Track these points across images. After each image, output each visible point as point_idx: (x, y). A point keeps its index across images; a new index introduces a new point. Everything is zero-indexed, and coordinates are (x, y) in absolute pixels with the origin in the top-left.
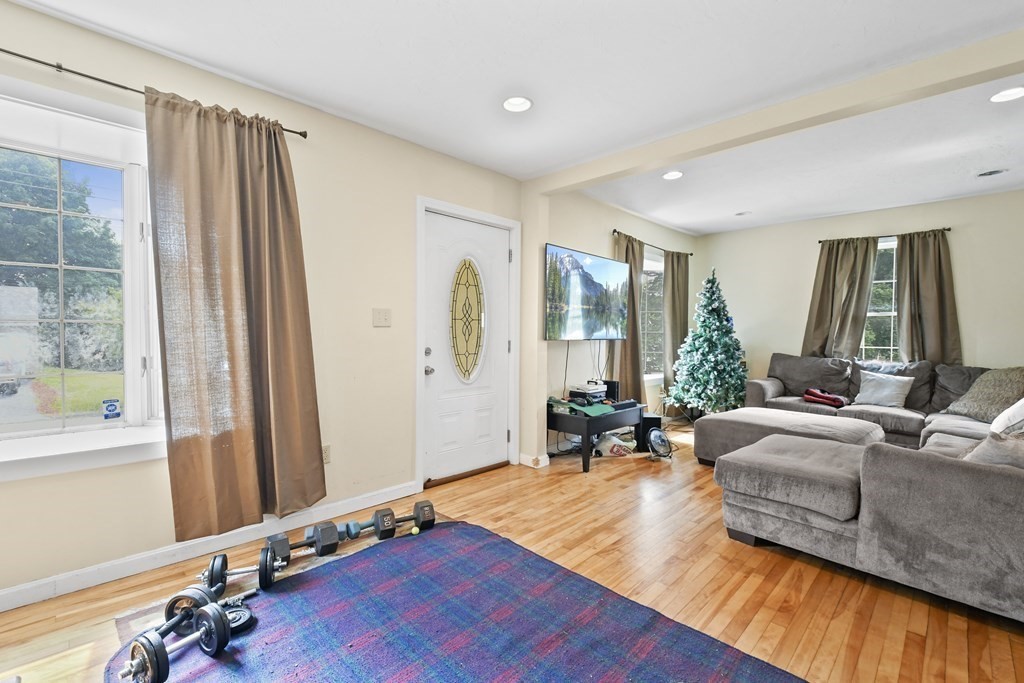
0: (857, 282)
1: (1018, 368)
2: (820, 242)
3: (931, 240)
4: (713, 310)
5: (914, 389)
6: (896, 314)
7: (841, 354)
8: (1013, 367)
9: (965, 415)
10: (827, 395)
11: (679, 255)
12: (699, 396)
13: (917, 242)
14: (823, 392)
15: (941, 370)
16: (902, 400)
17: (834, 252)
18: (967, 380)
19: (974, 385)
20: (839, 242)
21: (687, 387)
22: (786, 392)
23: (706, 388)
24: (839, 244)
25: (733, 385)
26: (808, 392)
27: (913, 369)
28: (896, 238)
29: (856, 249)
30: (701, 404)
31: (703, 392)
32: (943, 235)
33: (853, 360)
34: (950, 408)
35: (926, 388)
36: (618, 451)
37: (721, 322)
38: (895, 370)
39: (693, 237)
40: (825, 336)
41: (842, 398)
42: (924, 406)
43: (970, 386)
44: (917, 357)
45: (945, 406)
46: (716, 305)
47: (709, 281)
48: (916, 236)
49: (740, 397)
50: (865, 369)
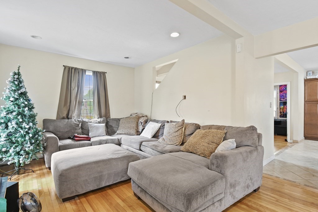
3: (102, 75)
6: (92, 100)
15: (110, 120)
16: (105, 133)
17: (70, 72)
18: (117, 123)
19: (120, 124)
20: (72, 68)
27: (103, 121)
28: (91, 72)
29: (79, 73)
32: (105, 74)
33: (82, 120)
38: (97, 122)
40: (68, 109)
44: (99, 116)
48: (98, 73)
50: (88, 122)
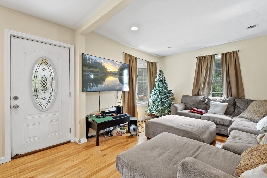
0: (209, 70)
1: (265, 100)
2: (196, 57)
3: (232, 55)
4: (161, 80)
5: (228, 108)
7: (204, 95)
8: (263, 100)
9: (246, 118)
10: (198, 110)
11: (152, 63)
12: (156, 110)
13: (228, 56)
14: (197, 108)
15: (237, 100)
16: (224, 112)
17: (201, 60)
18: (246, 105)
19: (249, 106)
20: (202, 57)
21: (152, 107)
22: (186, 108)
23: (158, 107)
24: (202, 58)
25: (166, 106)
26: (192, 109)
27: (228, 100)
28: (221, 55)
29: (208, 59)
30: (156, 113)
31: (157, 109)
32: (236, 53)
33: (208, 97)
34: (241, 115)
35: (232, 107)
36: (119, 133)
37: (163, 84)
38: (222, 101)
39: (158, 57)
40: (199, 89)
41: (203, 111)
42: (232, 114)
43: (248, 106)
44: (229, 96)
45: (239, 114)
46: (162, 78)
47: (160, 71)
48: (227, 54)
49: (169, 110)
50: (211, 100)
